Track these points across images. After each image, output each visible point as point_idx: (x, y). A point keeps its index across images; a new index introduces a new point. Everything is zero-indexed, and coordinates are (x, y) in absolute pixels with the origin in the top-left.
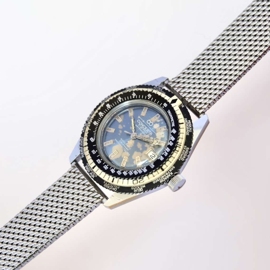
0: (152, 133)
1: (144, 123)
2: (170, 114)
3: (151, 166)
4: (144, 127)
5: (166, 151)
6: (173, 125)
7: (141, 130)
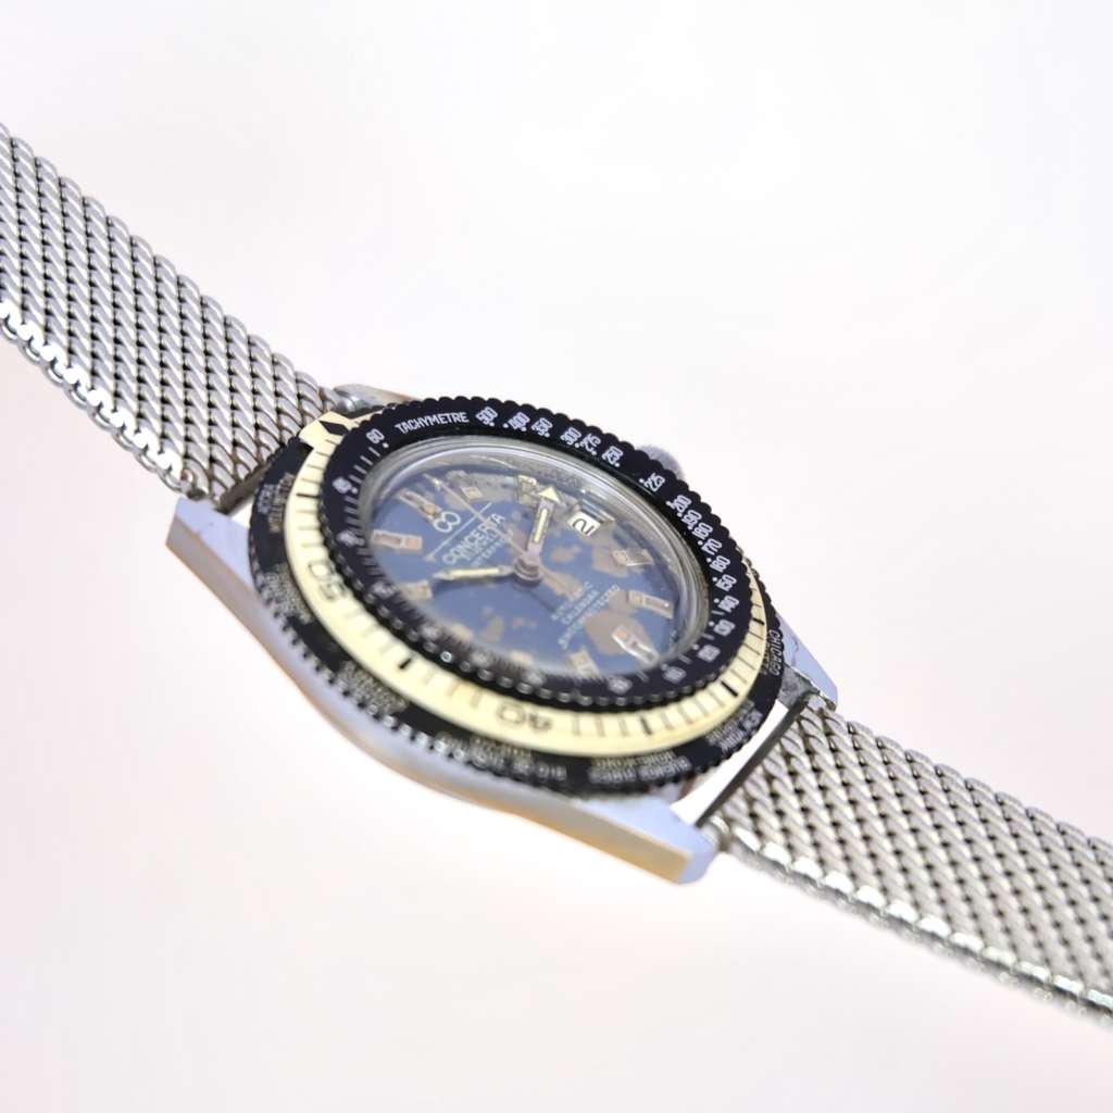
2: (413, 424)
3: (654, 486)
4: (472, 540)
5: (579, 440)
6: (460, 417)
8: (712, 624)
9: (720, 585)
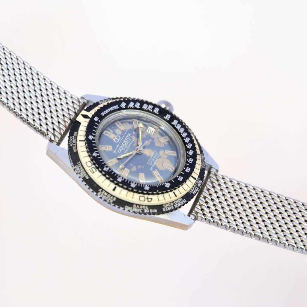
0: (128, 134)
1: (120, 145)
2: (105, 112)
3: (168, 118)
4: (124, 143)
5: (147, 107)
6: (116, 107)
7: (129, 146)
8: (187, 160)
9: (188, 147)
